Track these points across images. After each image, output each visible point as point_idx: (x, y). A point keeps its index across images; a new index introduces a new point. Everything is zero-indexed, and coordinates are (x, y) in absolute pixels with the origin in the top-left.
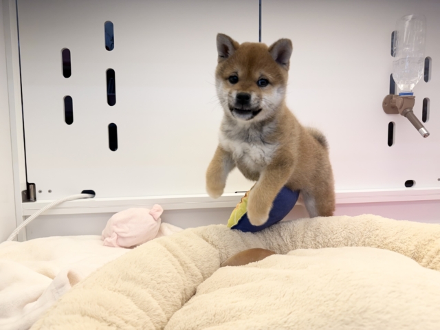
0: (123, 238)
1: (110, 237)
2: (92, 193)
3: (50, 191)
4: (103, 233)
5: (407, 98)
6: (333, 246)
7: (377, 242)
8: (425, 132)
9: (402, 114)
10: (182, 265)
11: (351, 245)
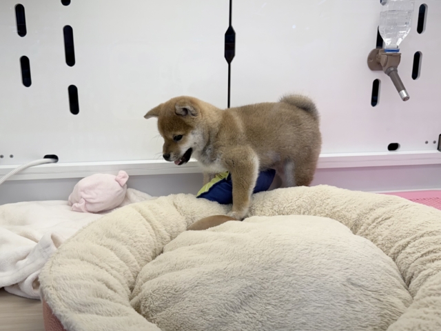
0: (91, 203)
1: (78, 202)
2: (54, 157)
3: (11, 156)
4: (70, 198)
5: (391, 55)
6: (288, 214)
7: (326, 211)
8: (405, 95)
9: (385, 73)
10: (154, 229)
11: (304, 213)
